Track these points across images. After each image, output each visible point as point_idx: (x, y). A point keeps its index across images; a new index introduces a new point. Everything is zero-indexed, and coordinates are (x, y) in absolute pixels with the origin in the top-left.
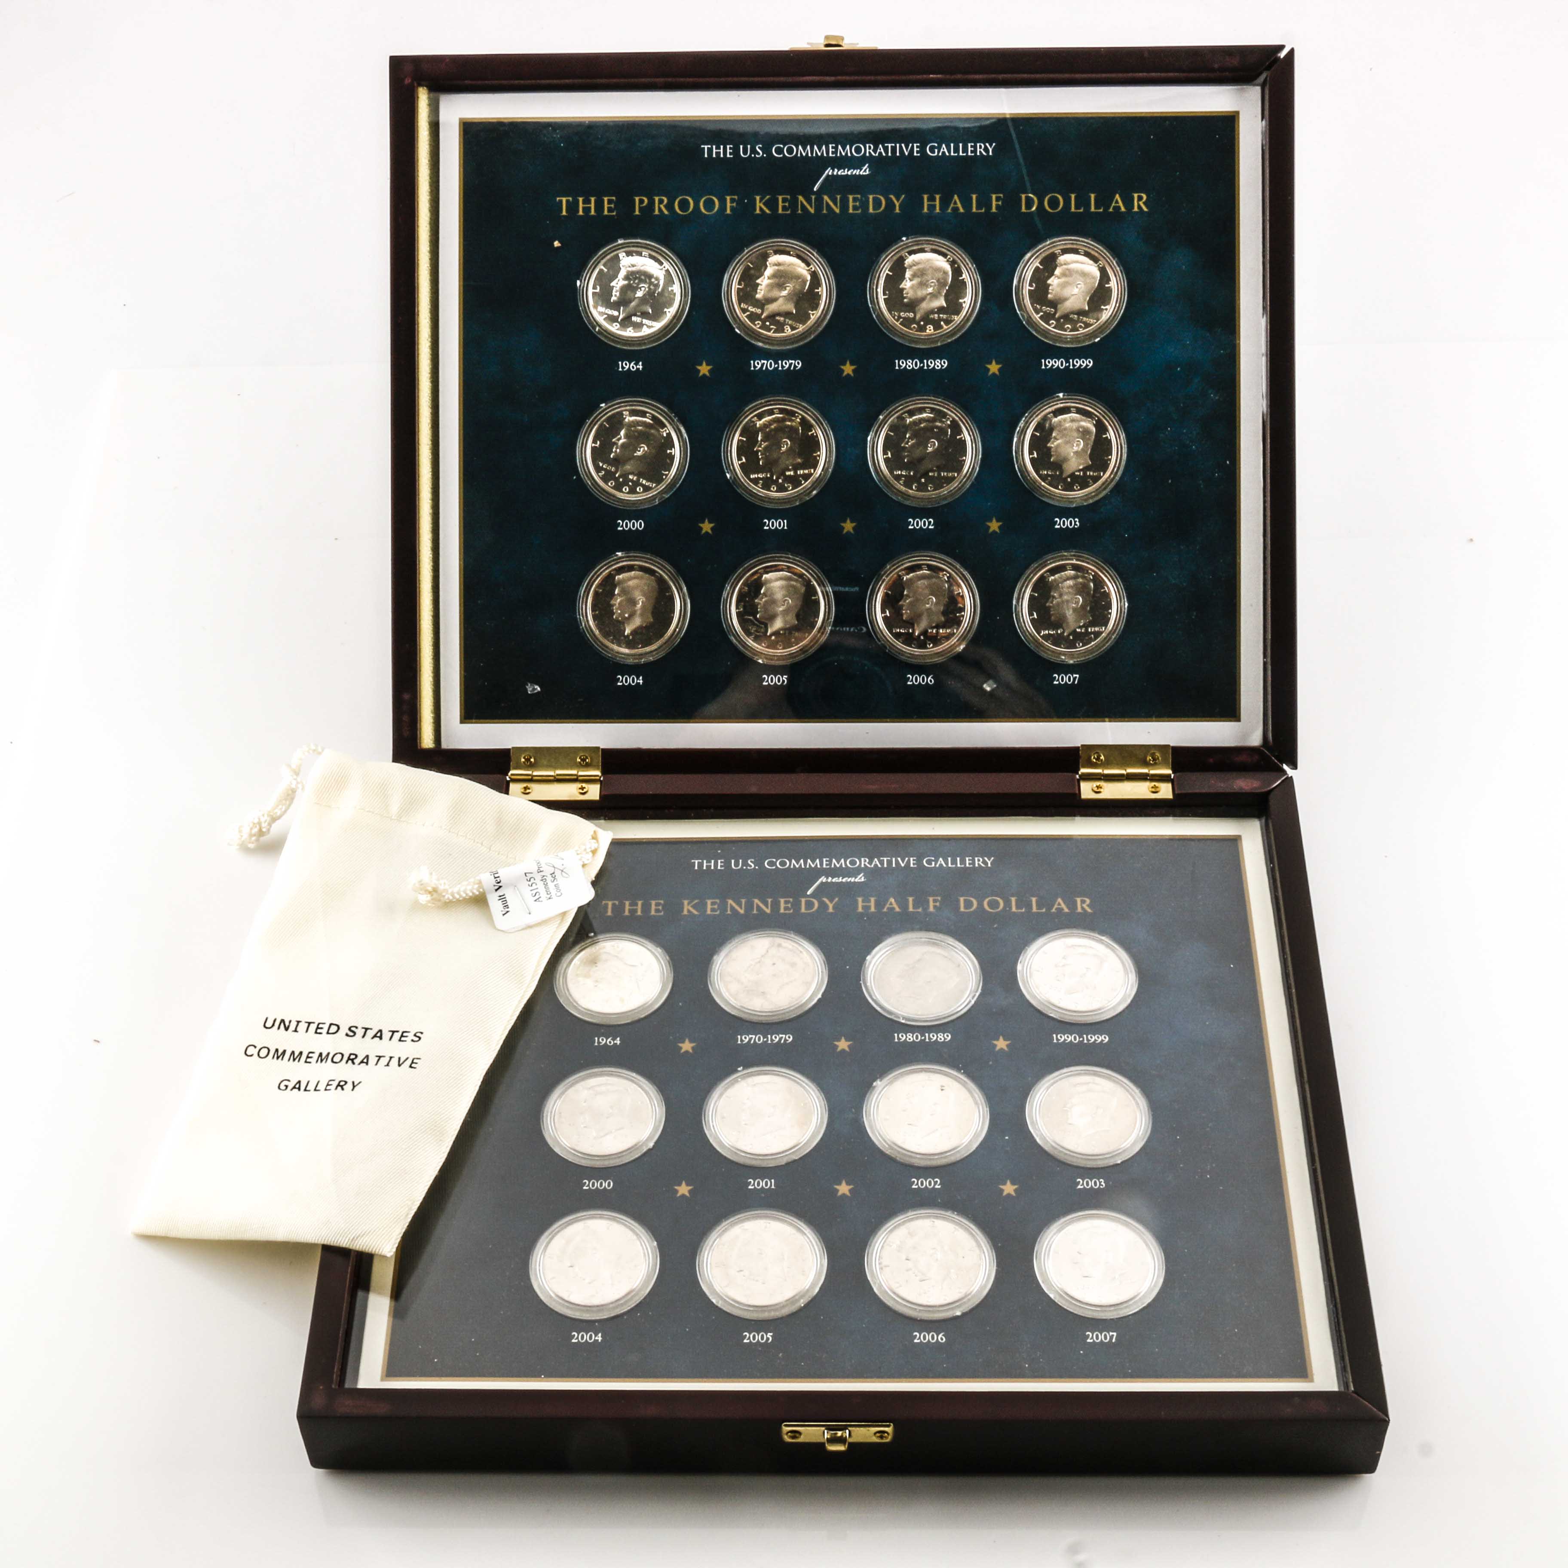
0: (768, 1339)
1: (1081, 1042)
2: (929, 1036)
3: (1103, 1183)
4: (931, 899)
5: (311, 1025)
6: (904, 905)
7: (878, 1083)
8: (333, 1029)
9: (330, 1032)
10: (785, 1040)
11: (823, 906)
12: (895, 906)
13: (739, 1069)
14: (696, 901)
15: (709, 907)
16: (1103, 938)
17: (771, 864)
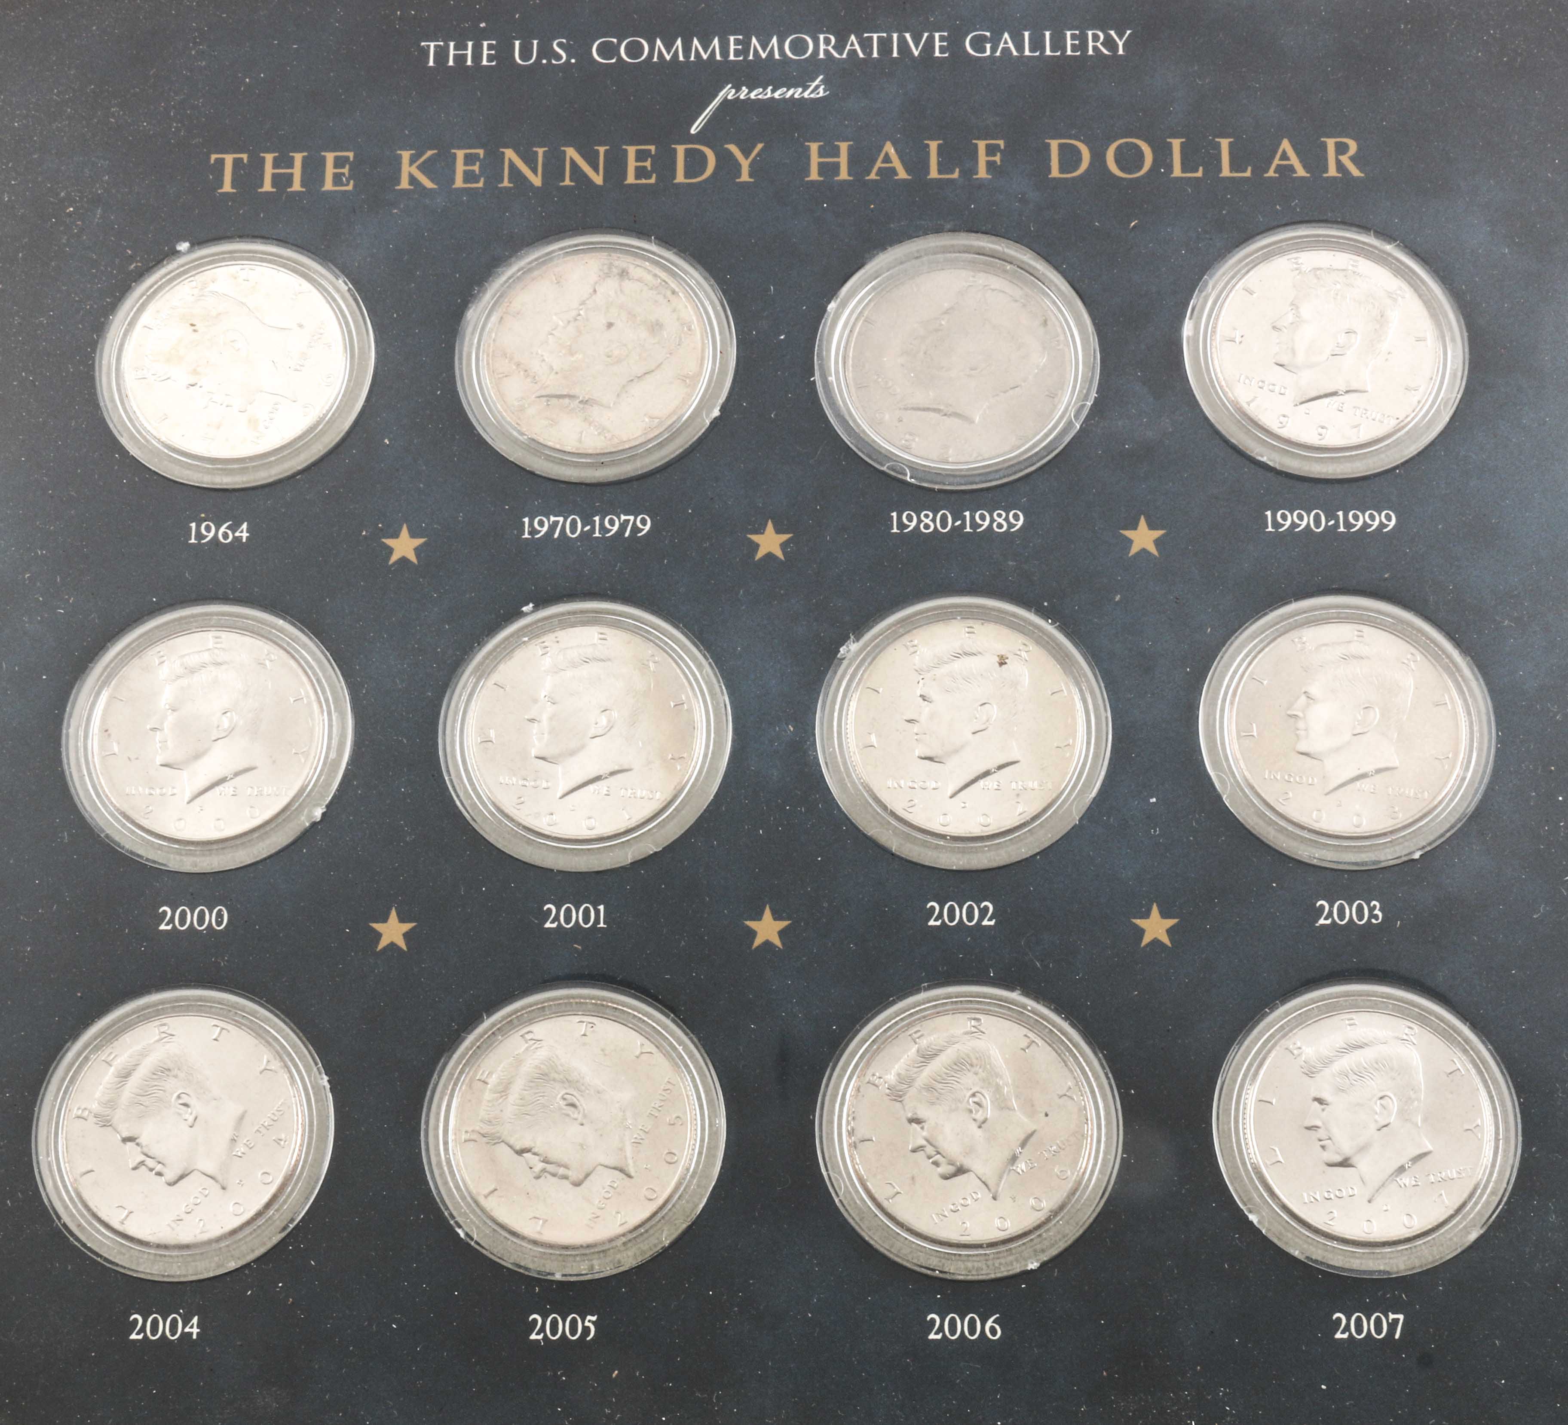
0: (586, 1330)
1: (1331, 531)
2: (972, 518)
3: (1377, 912)
4: (982, 145)
6: (917, 165)
7: (850, 649)
10: (635, 530)
11: (726, 162)
12: (897, 163)
13: (525, 609)
14: (429, 153)
15: (460, 167)
16: (1389, 248)
17: (607, 50)
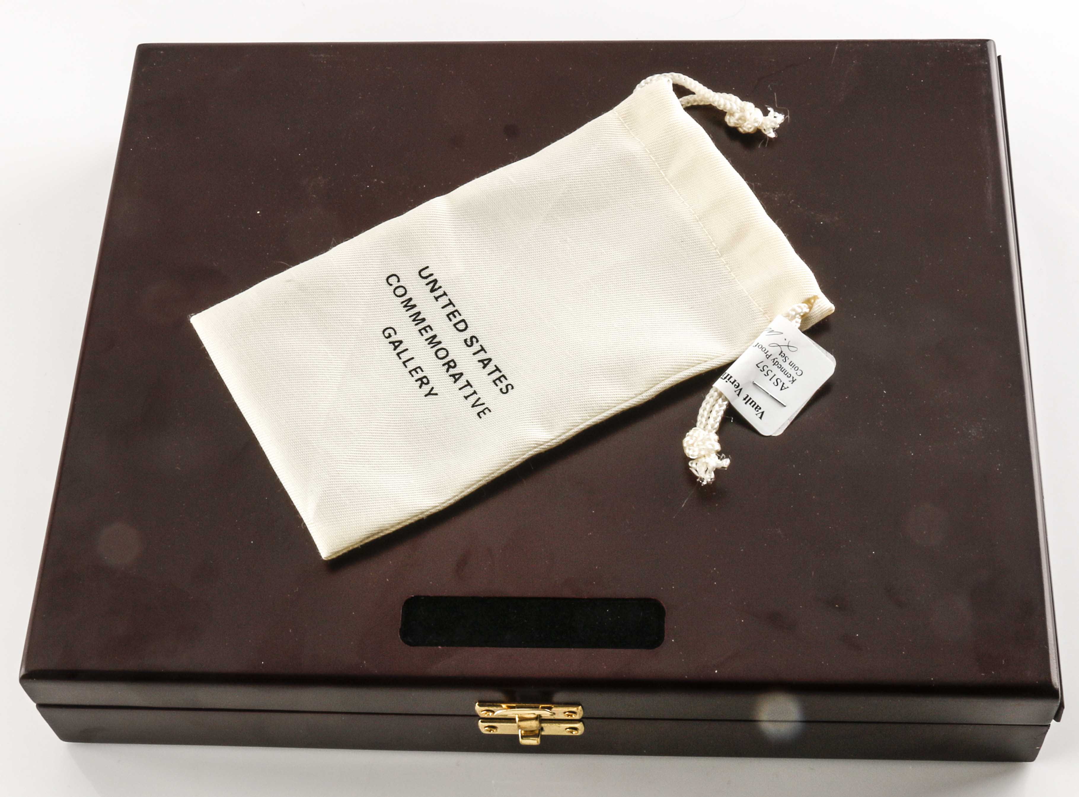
5: (451, 306)
8: (462, 326)
9: (457, 326)
